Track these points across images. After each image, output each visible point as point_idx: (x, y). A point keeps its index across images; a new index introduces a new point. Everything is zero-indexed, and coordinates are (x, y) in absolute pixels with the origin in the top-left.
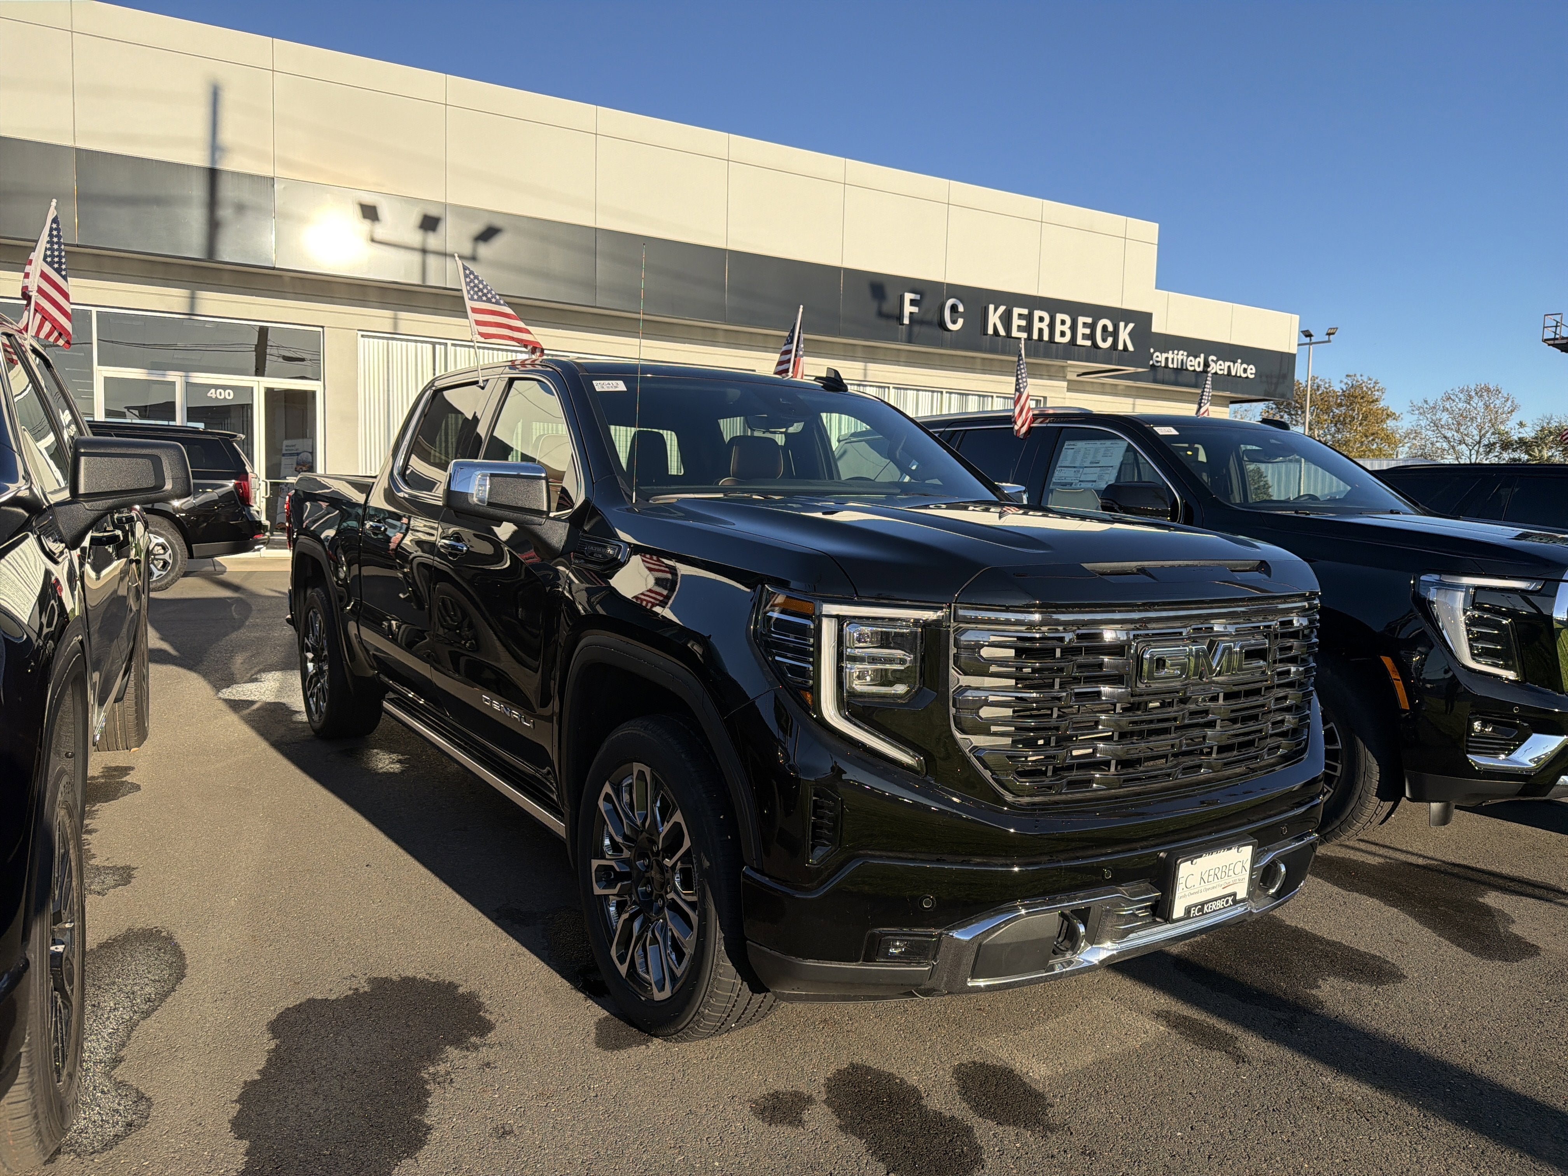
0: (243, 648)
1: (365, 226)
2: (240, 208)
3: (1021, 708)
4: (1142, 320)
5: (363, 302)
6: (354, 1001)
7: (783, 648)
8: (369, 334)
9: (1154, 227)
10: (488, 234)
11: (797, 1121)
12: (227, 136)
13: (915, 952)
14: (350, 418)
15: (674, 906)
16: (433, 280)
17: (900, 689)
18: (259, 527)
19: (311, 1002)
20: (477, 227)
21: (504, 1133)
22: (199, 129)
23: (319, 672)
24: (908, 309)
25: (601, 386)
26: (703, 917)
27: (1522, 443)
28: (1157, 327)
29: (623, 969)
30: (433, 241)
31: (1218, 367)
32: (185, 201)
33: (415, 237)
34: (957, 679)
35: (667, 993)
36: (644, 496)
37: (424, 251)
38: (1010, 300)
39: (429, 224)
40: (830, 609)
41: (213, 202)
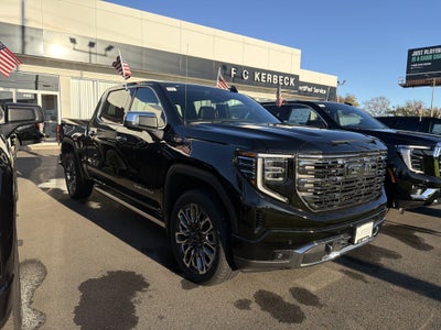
0: (42, 172)
1: (72, 45)
2: (32, 38)
3: (315, 184)
4: (297, 77)
5: (71, 68)
6: (104, 279)
7: (244, 168)
8: (73, 78)
9: (300, 51)
10: (110, 48)
11: (249, 308)
12: (27, 15)
13: (285, 257)
14: (68, 103)
15: (206, 246)
16: (93, 62)
17: (281, 179)
18: (42, 136)
19: (90, 280)
20: (106, 46)
21: (162, 318)
22: (19, 13)
23: (72, 179)
24: (233, 73)
25: (169, 89)
26: (218, 249)
27: (393, 112)
28: (301, 80)
29: (188, 265)
30: (93, 50)
31: (316, 91)
32: (14, 36)
33: (88, 49)
34: (298, 176)
35: (205, 272)
36: (188, 123)
37: (90, 53)
38: (261, 71)
39: (92, 45)
40: (260, 155)
41: (23, 37)
